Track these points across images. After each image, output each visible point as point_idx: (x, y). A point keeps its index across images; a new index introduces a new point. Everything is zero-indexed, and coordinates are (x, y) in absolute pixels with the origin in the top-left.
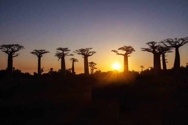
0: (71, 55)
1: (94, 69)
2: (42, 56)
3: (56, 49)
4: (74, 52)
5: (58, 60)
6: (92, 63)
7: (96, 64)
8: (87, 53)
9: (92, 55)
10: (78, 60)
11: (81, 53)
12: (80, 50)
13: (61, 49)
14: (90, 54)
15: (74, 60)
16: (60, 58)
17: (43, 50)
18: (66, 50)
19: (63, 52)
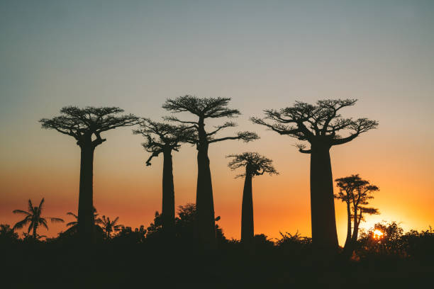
0: (241, 136)
1: (365, 215)
2: (100, 141)
3: (164, 102)
4: (258, 122)
5: (148, 163)
6: (353, 183)
7: (375, 188)
8: (326, 125)
9: (353, 136)
10: (274, 165)
11: (294, 125)
12: (289, 110)
13: (189, 104)
14: (343, 133)
15: (254, 166)
16: (156, 154)
17: (108, 111)
18: (214, 108)
19: (201, 124)
